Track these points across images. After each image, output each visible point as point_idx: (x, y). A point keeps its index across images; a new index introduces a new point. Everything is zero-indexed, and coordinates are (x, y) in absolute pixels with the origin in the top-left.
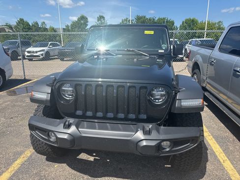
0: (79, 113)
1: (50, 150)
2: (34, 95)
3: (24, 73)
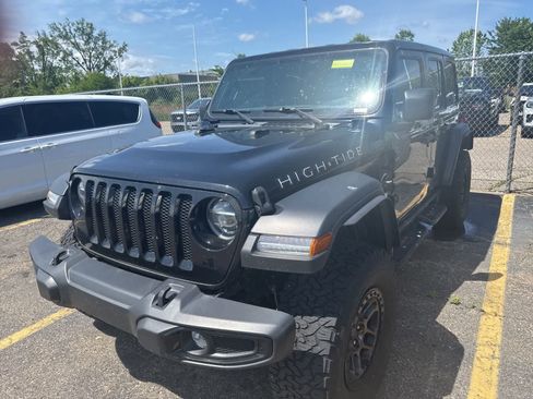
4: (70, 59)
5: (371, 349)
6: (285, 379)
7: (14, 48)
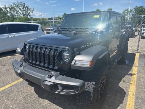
4: (18, 12)
5: (102, 92)
6: (81, 98)
7: (3, 9)
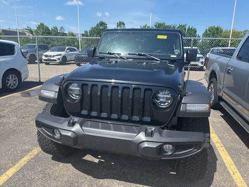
0: (84, 112)
1: (55, 149)
2: (42, 93)
3: (40, 76)
